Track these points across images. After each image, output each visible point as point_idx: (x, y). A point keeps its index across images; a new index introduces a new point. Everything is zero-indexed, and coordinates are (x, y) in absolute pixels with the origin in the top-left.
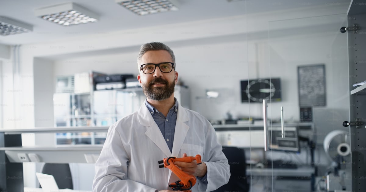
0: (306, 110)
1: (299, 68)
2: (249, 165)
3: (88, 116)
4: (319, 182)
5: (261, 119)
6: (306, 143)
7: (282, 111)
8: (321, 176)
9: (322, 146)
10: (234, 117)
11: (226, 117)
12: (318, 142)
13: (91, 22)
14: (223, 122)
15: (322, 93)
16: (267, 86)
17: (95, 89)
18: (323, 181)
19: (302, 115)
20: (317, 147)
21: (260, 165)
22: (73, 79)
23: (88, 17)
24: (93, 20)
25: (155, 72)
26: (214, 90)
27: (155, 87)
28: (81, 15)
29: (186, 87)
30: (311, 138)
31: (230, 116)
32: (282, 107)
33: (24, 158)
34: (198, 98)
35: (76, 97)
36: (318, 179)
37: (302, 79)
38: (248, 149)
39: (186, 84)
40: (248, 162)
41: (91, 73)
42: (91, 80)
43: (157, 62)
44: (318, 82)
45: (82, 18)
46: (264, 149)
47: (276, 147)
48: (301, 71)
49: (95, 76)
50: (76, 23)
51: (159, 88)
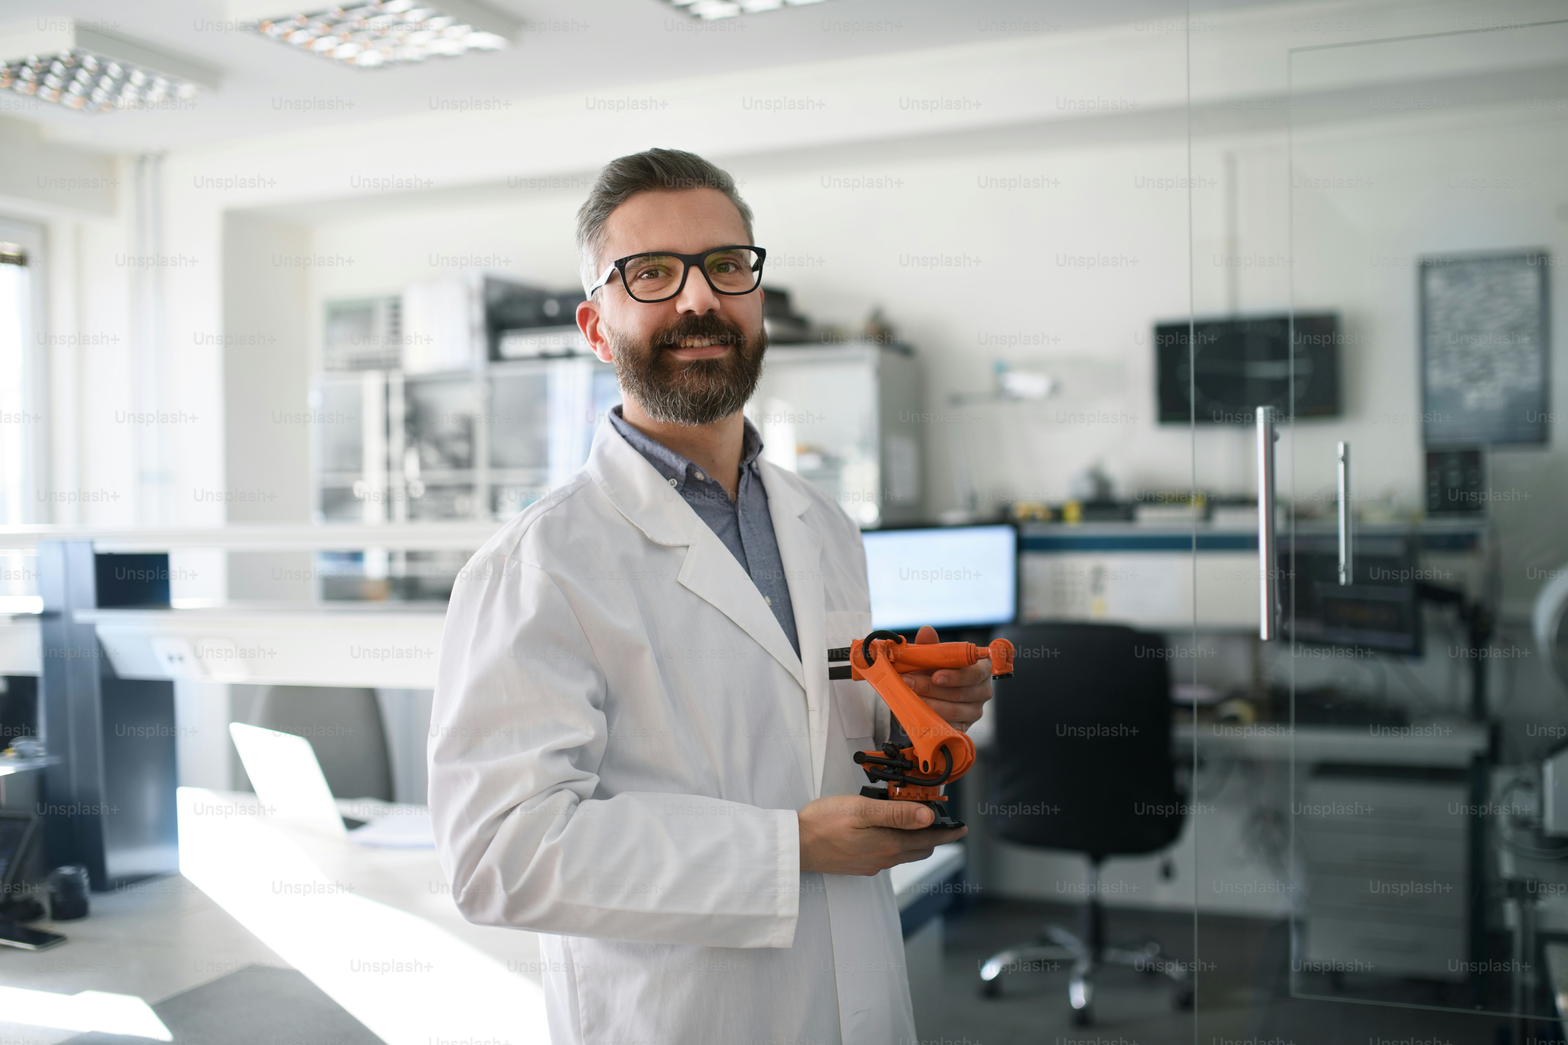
0: (1453, 462)
1: (1425, 268)
2: (1188, 707)
3: (462, 476)
4: (1506, 791)
5: (1246, 502)
6: (1449, 615)
7: (1341, 466)
8: (1516, 762)
9: (1525, 626)
10: (1122, 489)
11: (1087, 489)
12: (1508, 608)
13: (476, 50)
14: (1073, 513)
15: (1530, 381)
16: (1279, 352)
17: (495, 356)
18: (1527, 785)
19: (1435, 483)
20: (1499, 631)
21: (1236, 708)
22: (396, 308)
23: (465, 28)
24: (486, 40)
25: (686, 290)
26: (1032, 366)
27: (688, 364)
28: (433, 16)
29: (906, 351)
30: (1474, 591)
31: (1101, 482)
32: (1346, 448)
33: (181, 659)
34: (957, 400)
35: (410, 387)
36: (1501, 778)
37: (1437, 316)
38: (1184, 634)
39: (905, 335)
40: (1185, 693)
41: (476, 283)
42: (478, 315)
43: (691, 244)
44: (1513, 330)
45: (439, 34)
46: (1256, 634)
47: (1313, 629)
48: (1435, 283)
49: (496, 294)
50: (410, 52)
51: (707, 368)
